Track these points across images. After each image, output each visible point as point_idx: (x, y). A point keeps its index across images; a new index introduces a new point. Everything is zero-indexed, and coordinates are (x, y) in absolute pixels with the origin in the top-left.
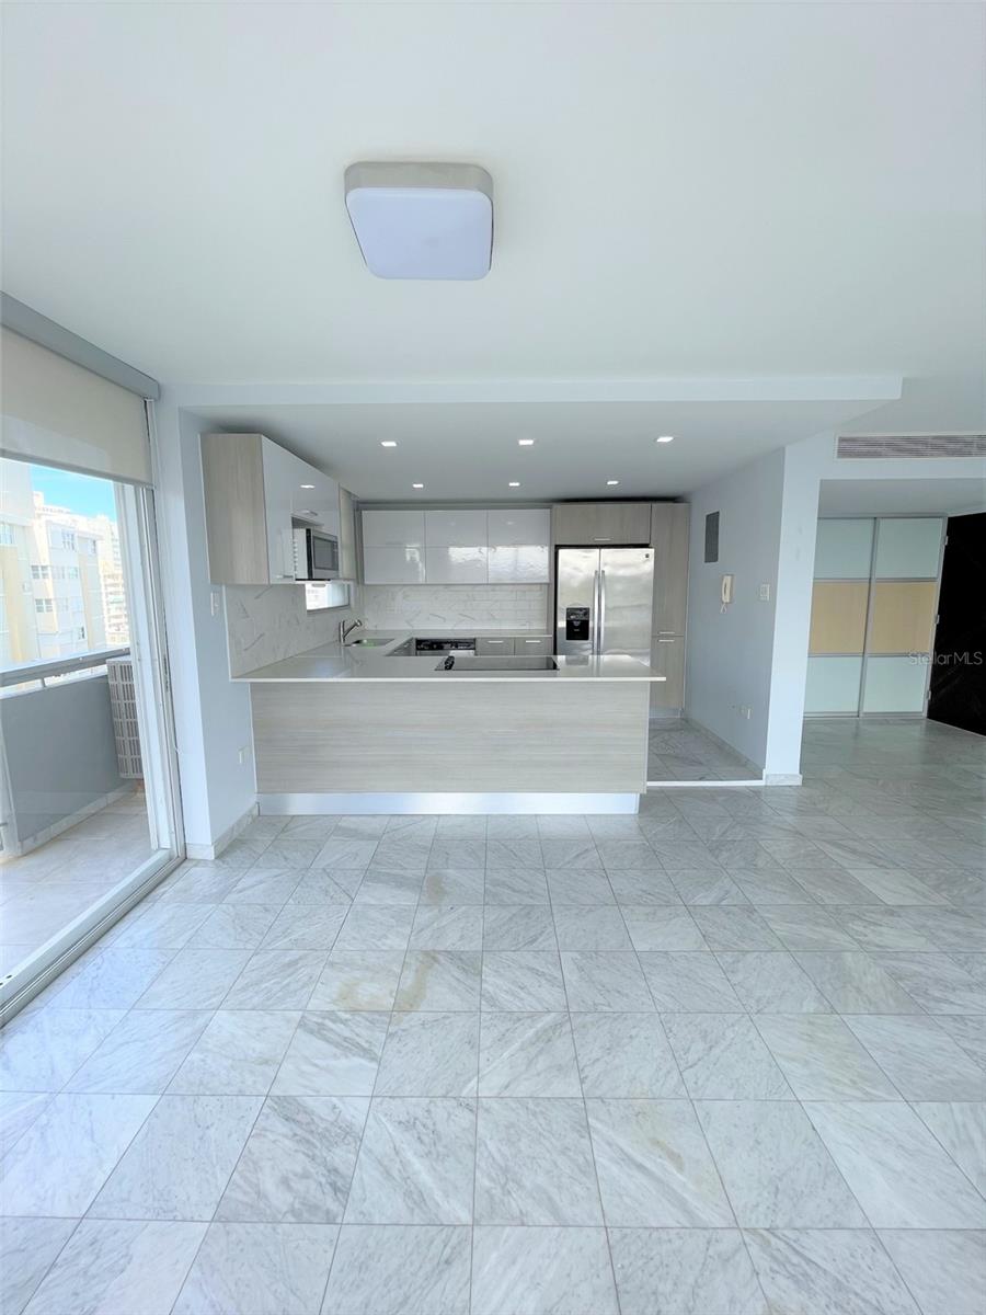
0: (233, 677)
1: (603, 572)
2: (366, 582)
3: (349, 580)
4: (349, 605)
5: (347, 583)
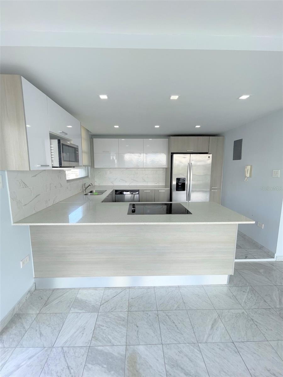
0: (14, 223)
1: (191, 163)
2: (95, 167)
3: (88, 166)
4: (88, 176)
5: (87, 167)
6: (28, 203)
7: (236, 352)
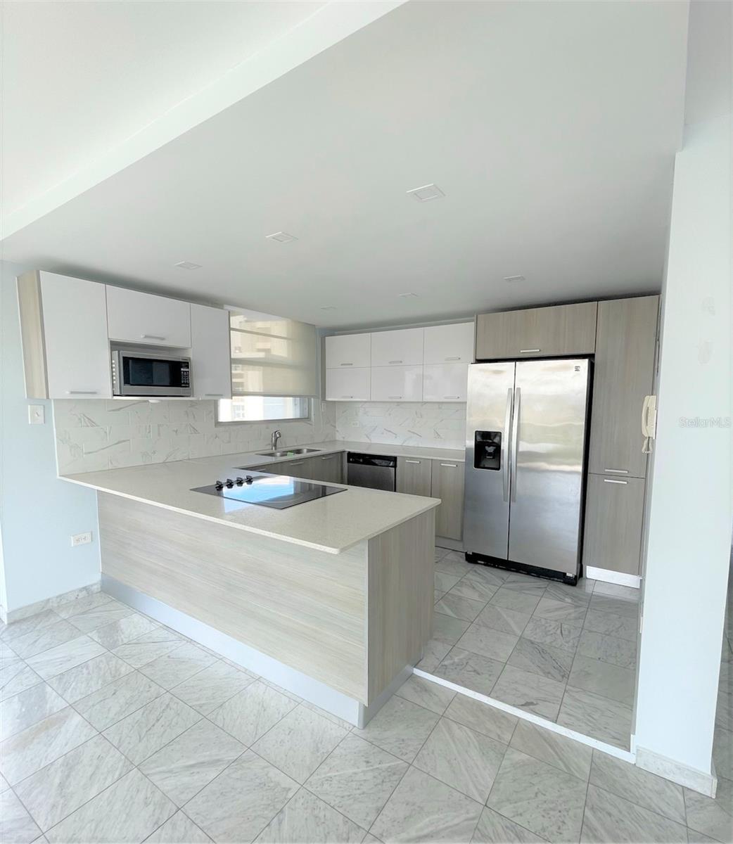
0: (60, 476)
1: (519, 389)
2: (328, 399)
3: (309, 397)
4: (308, 418)
5: (307, 399)
6: (96, 452)
7: (156, 823)
